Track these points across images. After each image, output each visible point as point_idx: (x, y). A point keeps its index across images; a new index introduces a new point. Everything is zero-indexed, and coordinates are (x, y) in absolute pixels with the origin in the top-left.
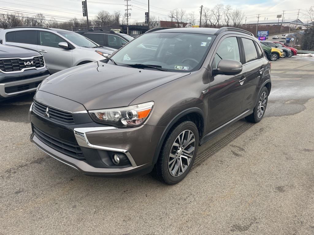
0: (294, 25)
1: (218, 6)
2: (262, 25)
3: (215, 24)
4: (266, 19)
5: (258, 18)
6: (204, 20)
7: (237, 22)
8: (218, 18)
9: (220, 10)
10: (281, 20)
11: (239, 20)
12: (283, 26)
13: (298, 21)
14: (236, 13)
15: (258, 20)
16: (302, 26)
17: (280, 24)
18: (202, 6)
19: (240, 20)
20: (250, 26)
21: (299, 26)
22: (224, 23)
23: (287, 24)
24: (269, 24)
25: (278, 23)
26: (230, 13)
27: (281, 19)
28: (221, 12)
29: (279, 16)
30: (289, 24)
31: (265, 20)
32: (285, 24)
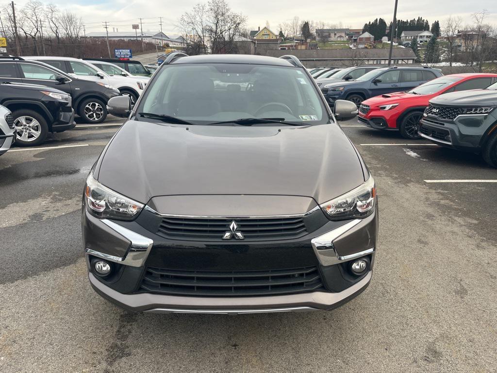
0: (159, 41)
1: (32, 5)
2: (114, 39)
3: (33, 34)
4: (116, 31)
5: (106, 28)
6: (11, 28)
7: (73, 34)
8: (36, 25)
9: (36, 10)
10: (140, 33)
11: (75, 30)
12: (144, 43)
13: (161, 35)
14: (68, 17)
15: (107, 31)
16: (168, 42)
17: (140, 39)
18: (12, 2)
19: (78, 30)
20: (96, 41)
21: (164, 42)
22: (50, 34)
23: (148, 39)
24: (122, 39)
25: (137, 37)
26: (57, 16)
27: (139, 31)
28: (39, 14)
29: (135, 27)
30: (150, 38)
31: (114, 31)
32: (145, 38)
